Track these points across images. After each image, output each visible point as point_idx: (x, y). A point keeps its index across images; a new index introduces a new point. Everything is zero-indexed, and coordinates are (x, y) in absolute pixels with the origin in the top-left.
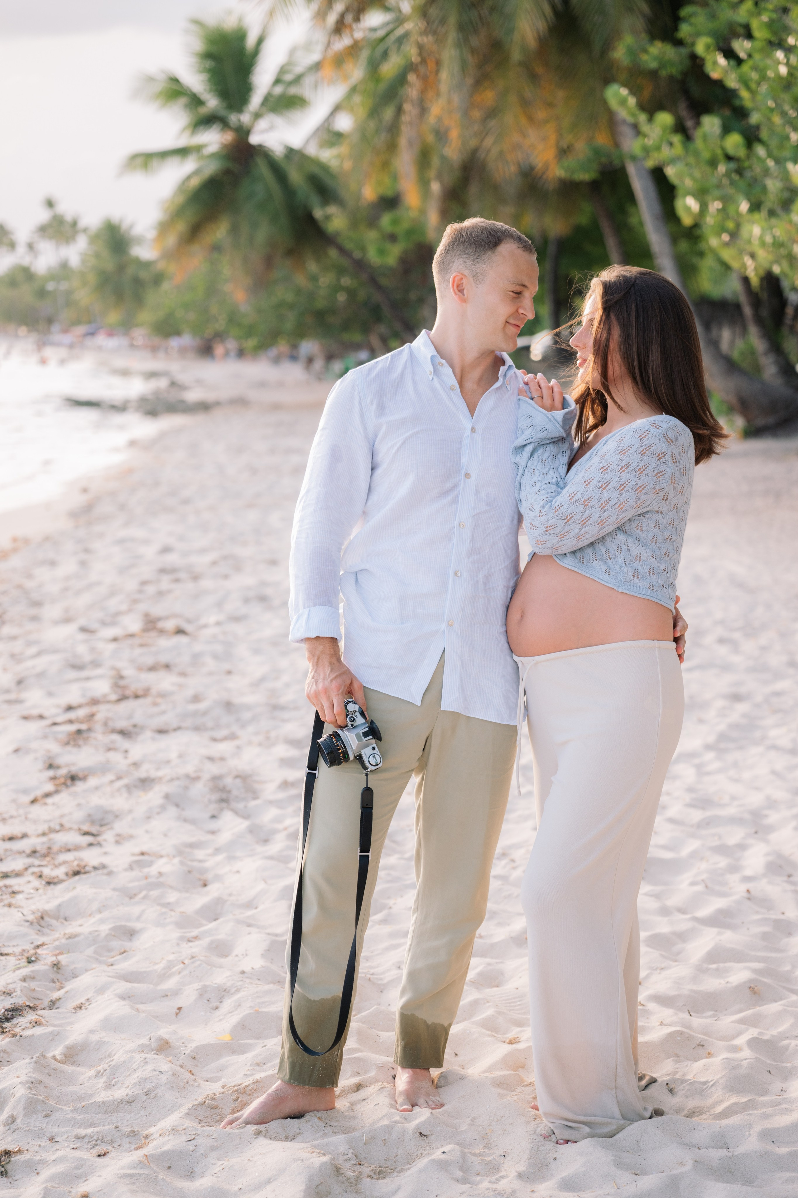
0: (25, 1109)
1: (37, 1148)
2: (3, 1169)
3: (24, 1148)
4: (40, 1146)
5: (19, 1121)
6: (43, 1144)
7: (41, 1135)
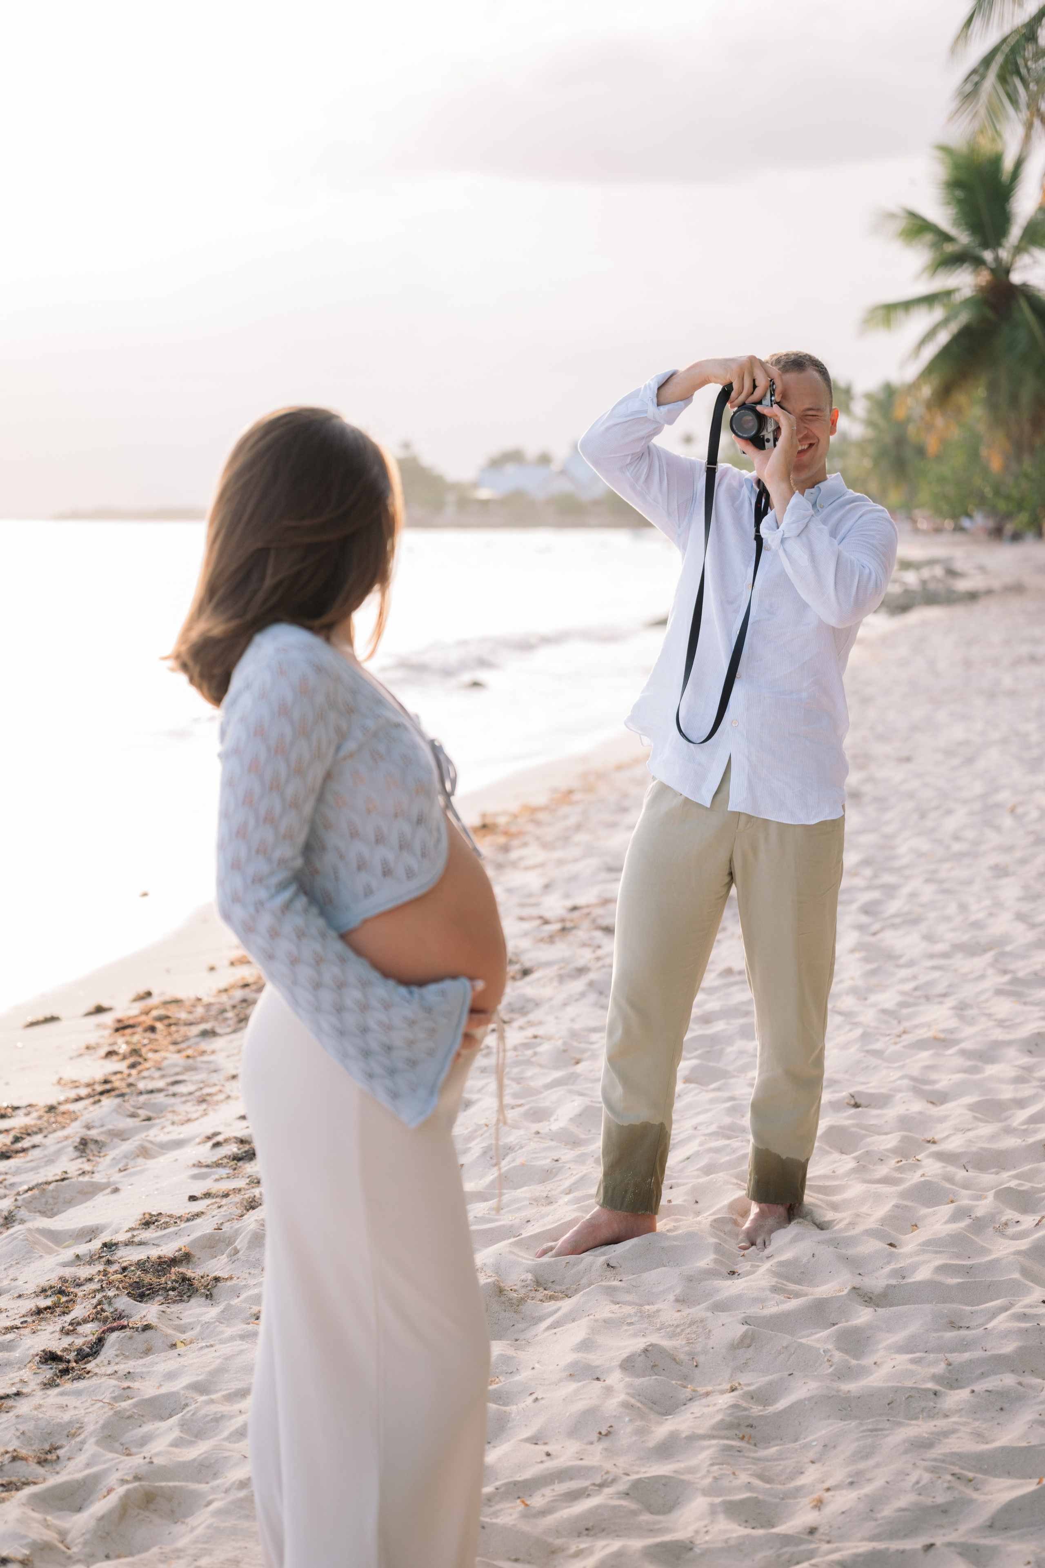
0: (249, 1242)
1: (247, 1275)
2: (208, 1293)
3: (235, 1274)
4: (250, 1273)
5: (240, 1253)
6: (252, 1272)
7: (257, 1265)
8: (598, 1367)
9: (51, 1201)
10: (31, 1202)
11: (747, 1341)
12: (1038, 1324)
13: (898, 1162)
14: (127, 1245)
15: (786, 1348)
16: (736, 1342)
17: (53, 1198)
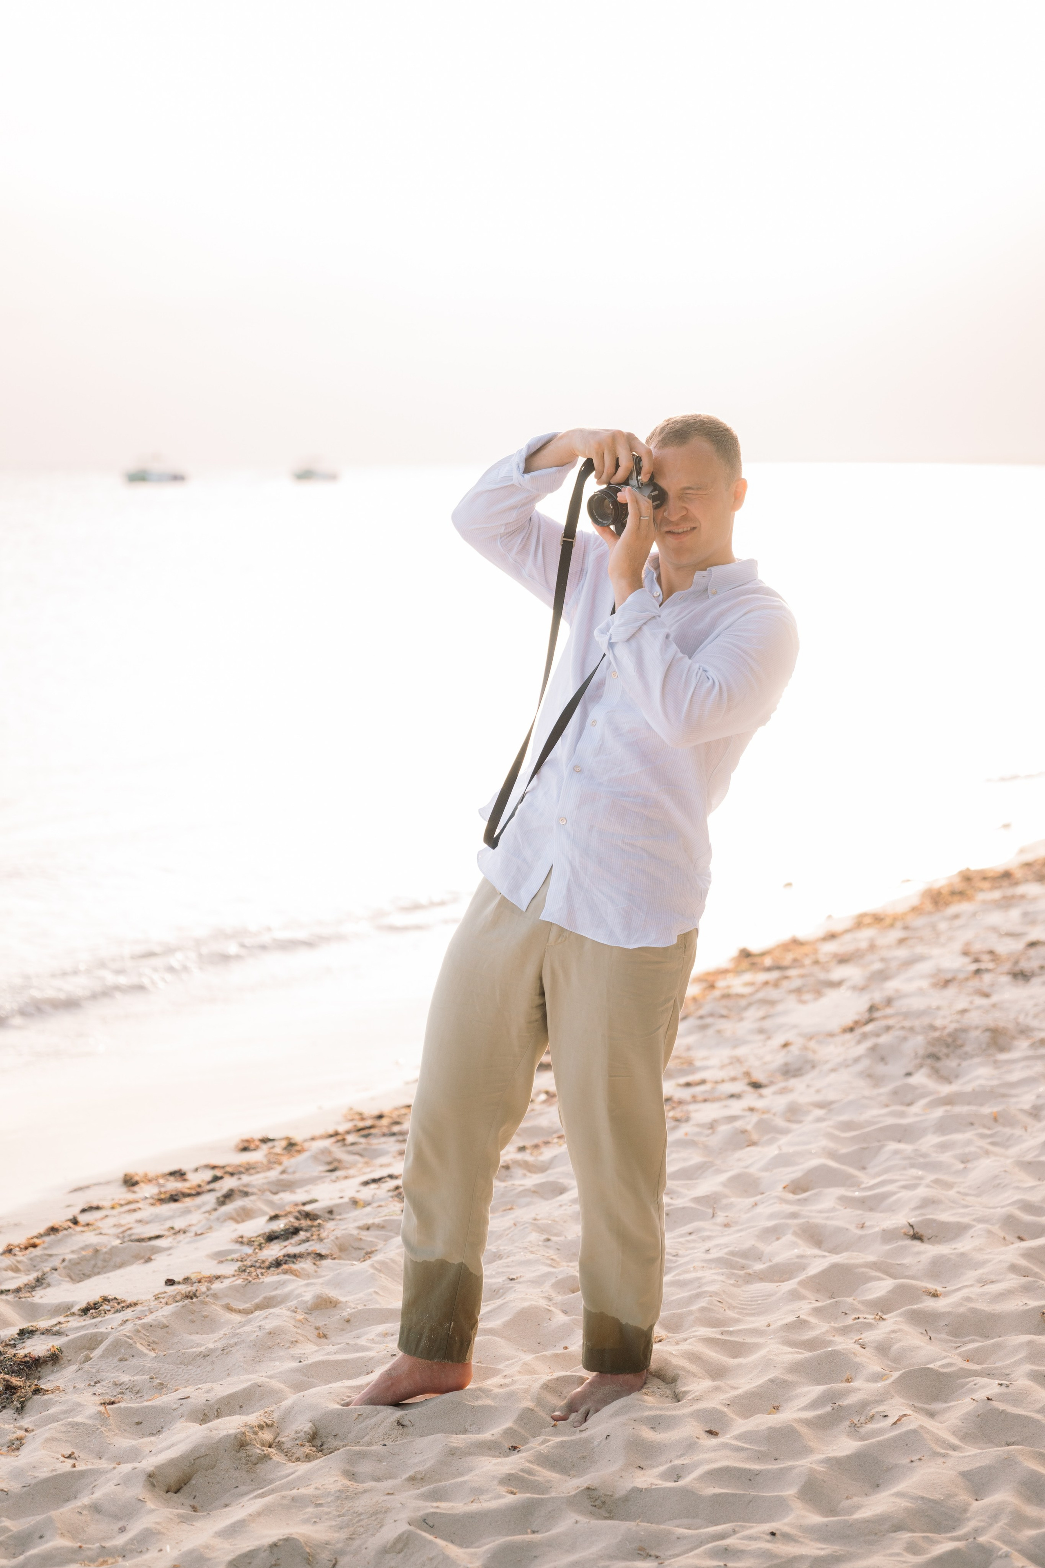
1: (71, 1389)
4: (75, 1388)
6: (79, 1385)
7: (92, 1378)
8: (209, 1559)
9: (100, 1264)
10: (79, 1263)
11: (399, 1546)
12: (726, 1565)
13: (856, 1319)
14: (43, 1334)
15: (431, 1559)
16: (389, 1545)
17: (104, 1261)
